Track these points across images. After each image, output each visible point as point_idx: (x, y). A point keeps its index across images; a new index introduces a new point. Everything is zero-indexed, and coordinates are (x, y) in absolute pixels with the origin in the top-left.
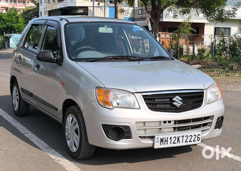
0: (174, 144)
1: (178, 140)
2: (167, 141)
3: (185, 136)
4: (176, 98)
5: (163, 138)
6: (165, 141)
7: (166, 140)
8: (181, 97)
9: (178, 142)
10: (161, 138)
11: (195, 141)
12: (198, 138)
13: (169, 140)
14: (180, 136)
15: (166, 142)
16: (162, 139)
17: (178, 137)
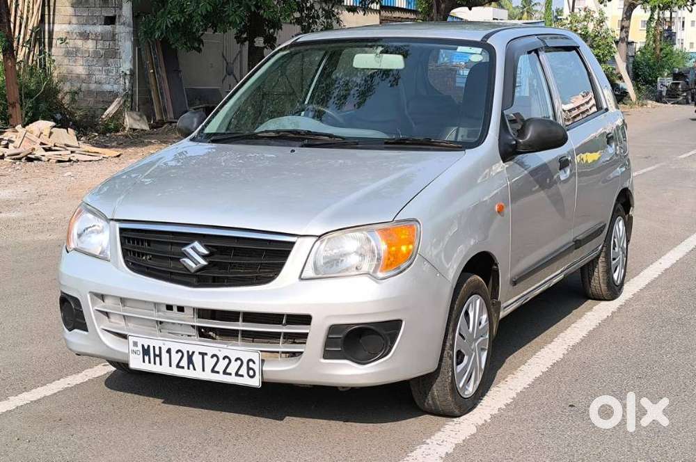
0: (178, 369)
1: (190, 361)
2: (160, 356)
3: (210, 355)
4: (191, 246)
5: (149, 346)
6: (155, 356)
7: (157, 352)
8: (206, 247)
9: (191, 366)
10: (143, 346)
11: (242, 376)
12: (249, 369)
13: (165, 356)
14: (193, 352)
15: (157, 359)
16: (146, 347)
17: (188, 352)
